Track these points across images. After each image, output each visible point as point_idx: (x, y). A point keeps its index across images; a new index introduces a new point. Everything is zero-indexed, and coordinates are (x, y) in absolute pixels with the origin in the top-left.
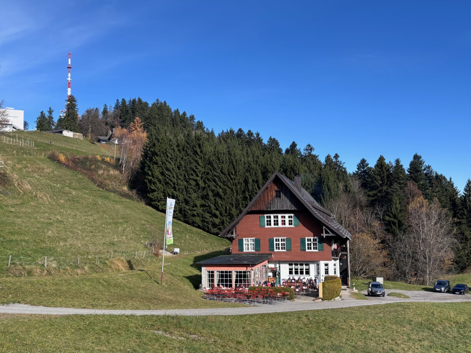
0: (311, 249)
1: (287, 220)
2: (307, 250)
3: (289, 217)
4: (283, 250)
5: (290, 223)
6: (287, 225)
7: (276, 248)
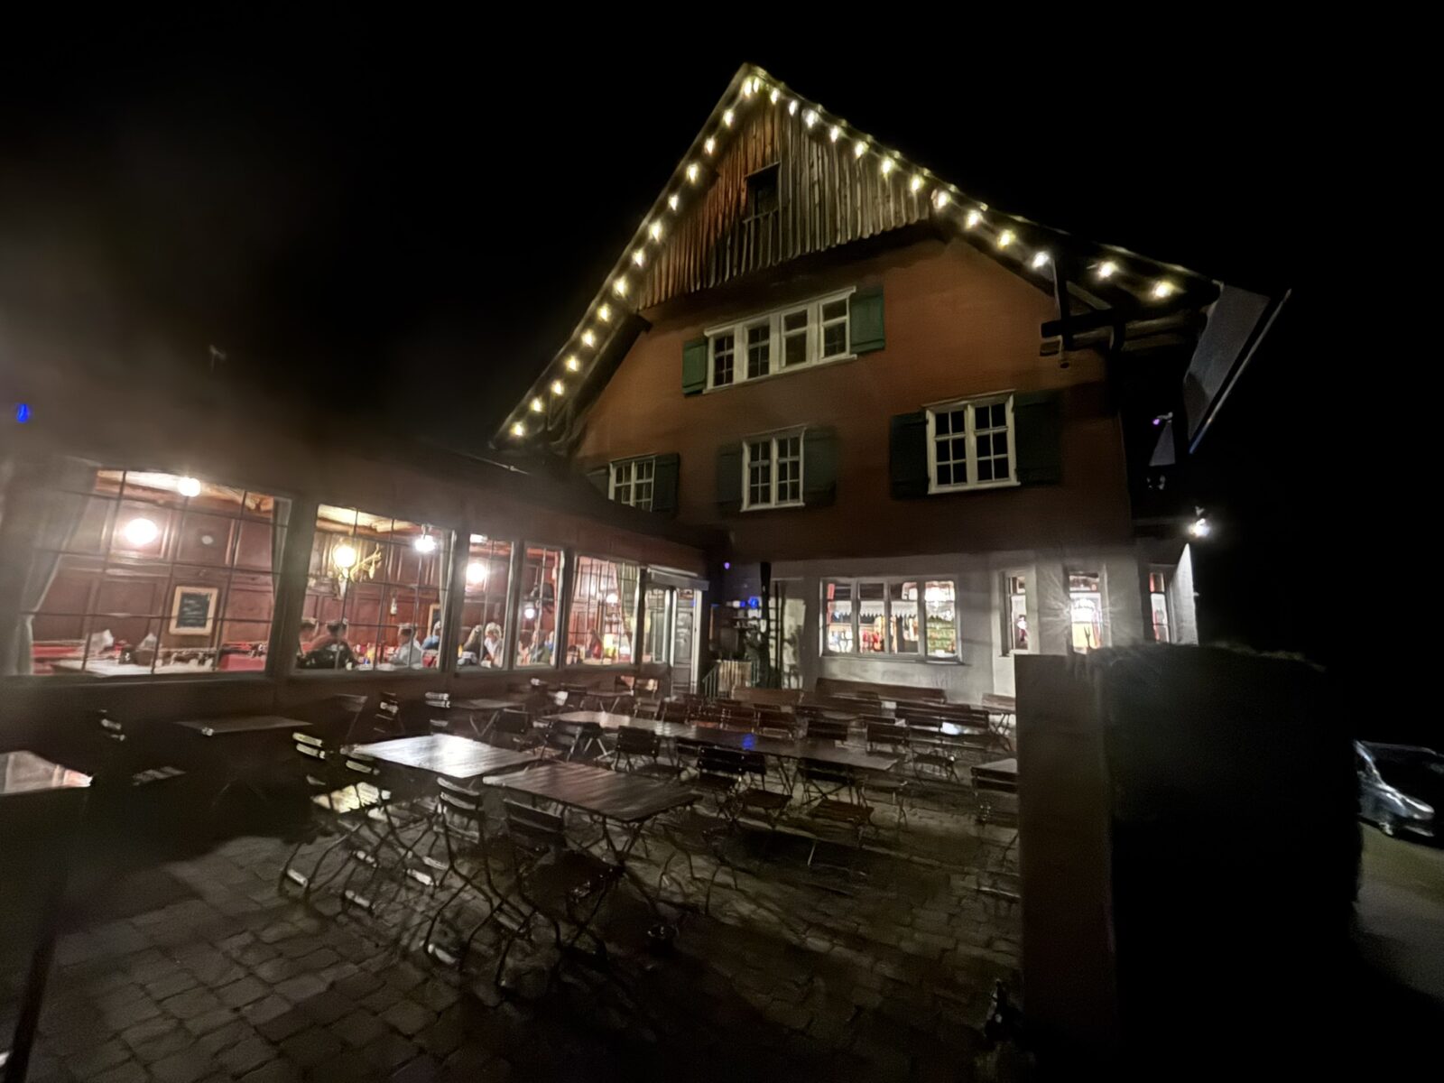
0: (961, 475)
1: (815, 331)
2: (934, 488)
3: (831, 312)
4: (789, 504)
5: (834, 340)
6: (816, 357)
7: (753, 492)
